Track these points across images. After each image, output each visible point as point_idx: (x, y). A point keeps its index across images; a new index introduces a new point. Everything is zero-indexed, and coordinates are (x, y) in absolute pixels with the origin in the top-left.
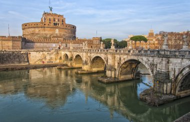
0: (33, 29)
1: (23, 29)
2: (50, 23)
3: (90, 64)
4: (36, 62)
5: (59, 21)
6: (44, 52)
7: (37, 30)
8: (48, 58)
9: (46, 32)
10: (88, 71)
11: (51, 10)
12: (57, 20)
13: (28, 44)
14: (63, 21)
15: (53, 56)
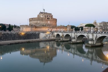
0: (36, 21)
1: (30, 21)
2: (46, 18)
3: (76, 39)
6: (46, 33)
8: (48, 36)
9: (44, 23)
10: (75, 42)
11: (44, 11)
12: (49, 16)
14: (52, 17)
15: (51, 35)
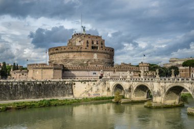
0: (66, 54)
1: (50, 54)
2: (88, 46)
3: (164, 96)
4: (81, 95)
5: (97, 43)
6: (90, 82)
7: (71, 56)
8: (94, 89)
9: (83, 58)
10: (161, 103)
12: (95, 43)
13: (65, 72)
14: (102, 44)
15: (100, 87)
